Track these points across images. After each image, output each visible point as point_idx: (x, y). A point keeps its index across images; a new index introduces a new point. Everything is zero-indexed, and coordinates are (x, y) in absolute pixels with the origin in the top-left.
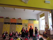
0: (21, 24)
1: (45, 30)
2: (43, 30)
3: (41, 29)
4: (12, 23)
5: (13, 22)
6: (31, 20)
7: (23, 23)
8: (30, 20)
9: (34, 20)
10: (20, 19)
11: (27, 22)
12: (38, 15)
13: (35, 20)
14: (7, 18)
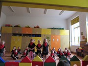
0: (39, 36)
1: (79, 45)
2: (76, 45)
3: (73, 44)
4: (25, 35)
5: (27, 33)
6: (56, 29)
7: (42, 34)
8: (53, 28)
9: (60, 29)
10: (38, 27)
11: (49, 33)
12: (67, 20)
13: (63, 29)
14: (16, 26)
